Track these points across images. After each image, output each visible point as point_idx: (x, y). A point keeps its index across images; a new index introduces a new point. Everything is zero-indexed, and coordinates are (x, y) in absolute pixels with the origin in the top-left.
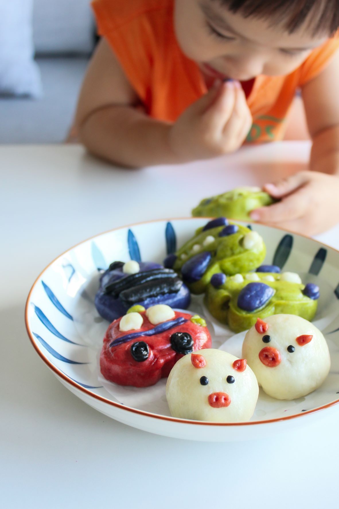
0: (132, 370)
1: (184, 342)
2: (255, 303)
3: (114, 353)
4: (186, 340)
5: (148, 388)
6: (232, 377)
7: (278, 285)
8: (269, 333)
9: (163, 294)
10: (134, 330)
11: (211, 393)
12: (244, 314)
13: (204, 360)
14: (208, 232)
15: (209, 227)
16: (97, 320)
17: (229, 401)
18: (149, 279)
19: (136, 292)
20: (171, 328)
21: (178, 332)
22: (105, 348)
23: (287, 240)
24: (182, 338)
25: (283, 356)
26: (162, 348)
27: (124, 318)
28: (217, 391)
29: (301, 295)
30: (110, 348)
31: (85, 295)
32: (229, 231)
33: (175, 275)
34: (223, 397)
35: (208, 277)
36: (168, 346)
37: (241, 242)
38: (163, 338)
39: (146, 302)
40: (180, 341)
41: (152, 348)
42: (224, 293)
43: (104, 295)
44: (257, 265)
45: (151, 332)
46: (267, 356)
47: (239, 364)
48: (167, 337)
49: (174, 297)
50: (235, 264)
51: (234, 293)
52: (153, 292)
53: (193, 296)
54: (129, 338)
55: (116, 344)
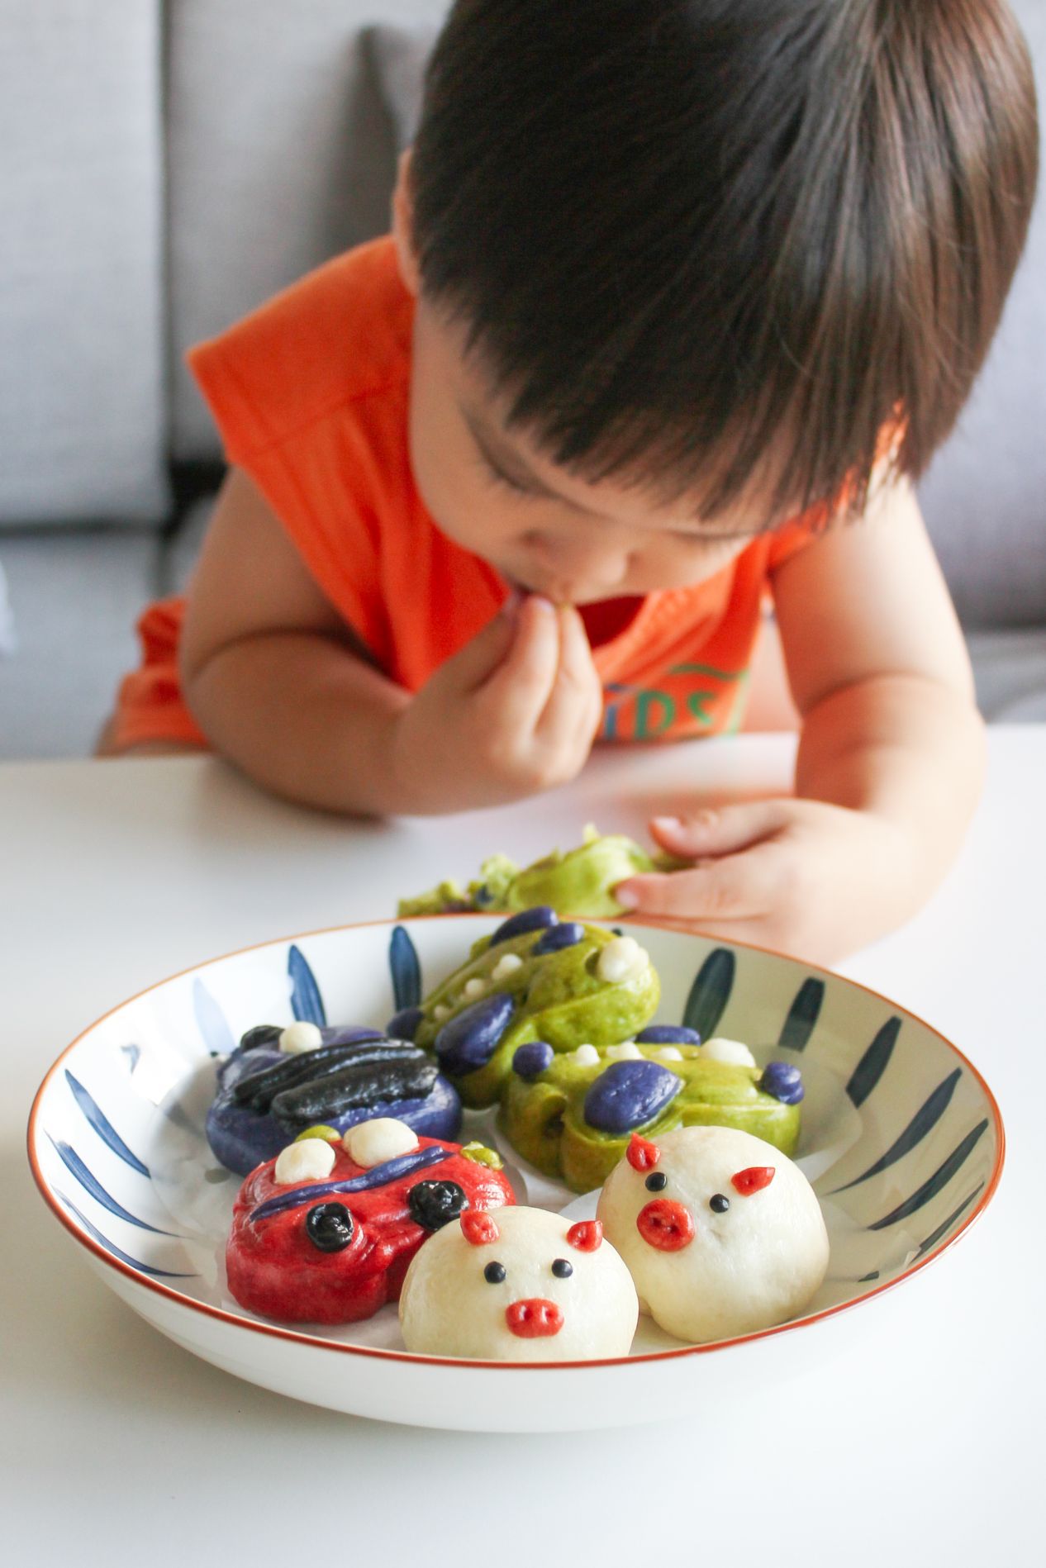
0: (311, 1274)
1: (445, 1203)
2: (631, 1111)
3: (262, 1233)
4: (449, 1197)
5: (353, 1326)
6: (568, 1262)
7: (692, 1069)
8: (662, 1167)
9: (388, 1099)
10: (312, 1180)
11: (513, 1300)
12: (602, 1141)
13: (494, 1225)
14: (503, 945)
15: (506, 933)
16: (213, 1177)
17: (559, 1319)
18: (348, 1063)
19: (316, 1095)
20: (408, 1173)
21: (428, 1179)
22: (239, 1225)
23: (720, 962)
24: (439, 1194)
25: (699, 1222)
26: (387, 1218)
27: (287, 1153)
28: (529, 1295)
29: (753, 1092)
30: (252, 1224)
31: (177, 1115)
32: (560, 938)
33: (419, 1053)
34: (544, 1310)
35: (506, 1059)
36: (403, 1214)
37: (593, 965)
38: (388, 1195)
39: (342, 1120)
40: (434, 1199)
41: (361, 1218)
42: (550, 1091)
43: (231, 1107)
44: (639, 1026)
45: (358, 1184)
46: (657, 1223)
47: (582, 1233)
48: (401, 1193)
49: (418, 1107)
50: (577, 1021)
51: (575, 1089)
52: (362, 1095)
53: (468, 1113)
54: (302, 1199)
55: (268, 1213)
